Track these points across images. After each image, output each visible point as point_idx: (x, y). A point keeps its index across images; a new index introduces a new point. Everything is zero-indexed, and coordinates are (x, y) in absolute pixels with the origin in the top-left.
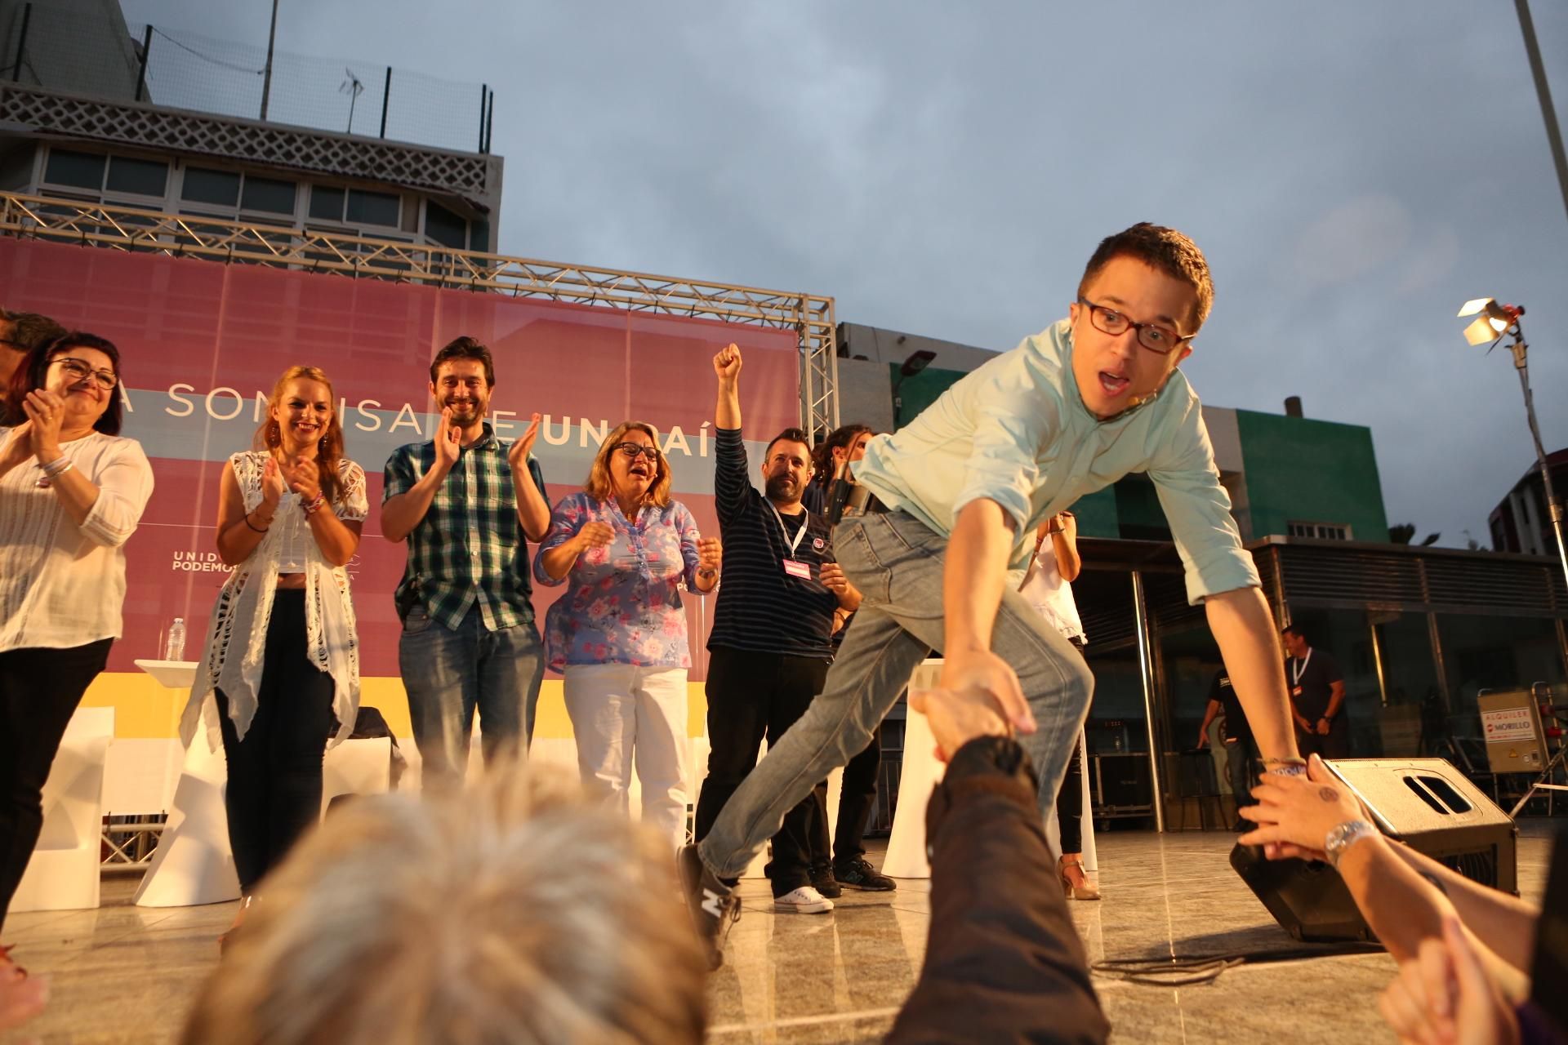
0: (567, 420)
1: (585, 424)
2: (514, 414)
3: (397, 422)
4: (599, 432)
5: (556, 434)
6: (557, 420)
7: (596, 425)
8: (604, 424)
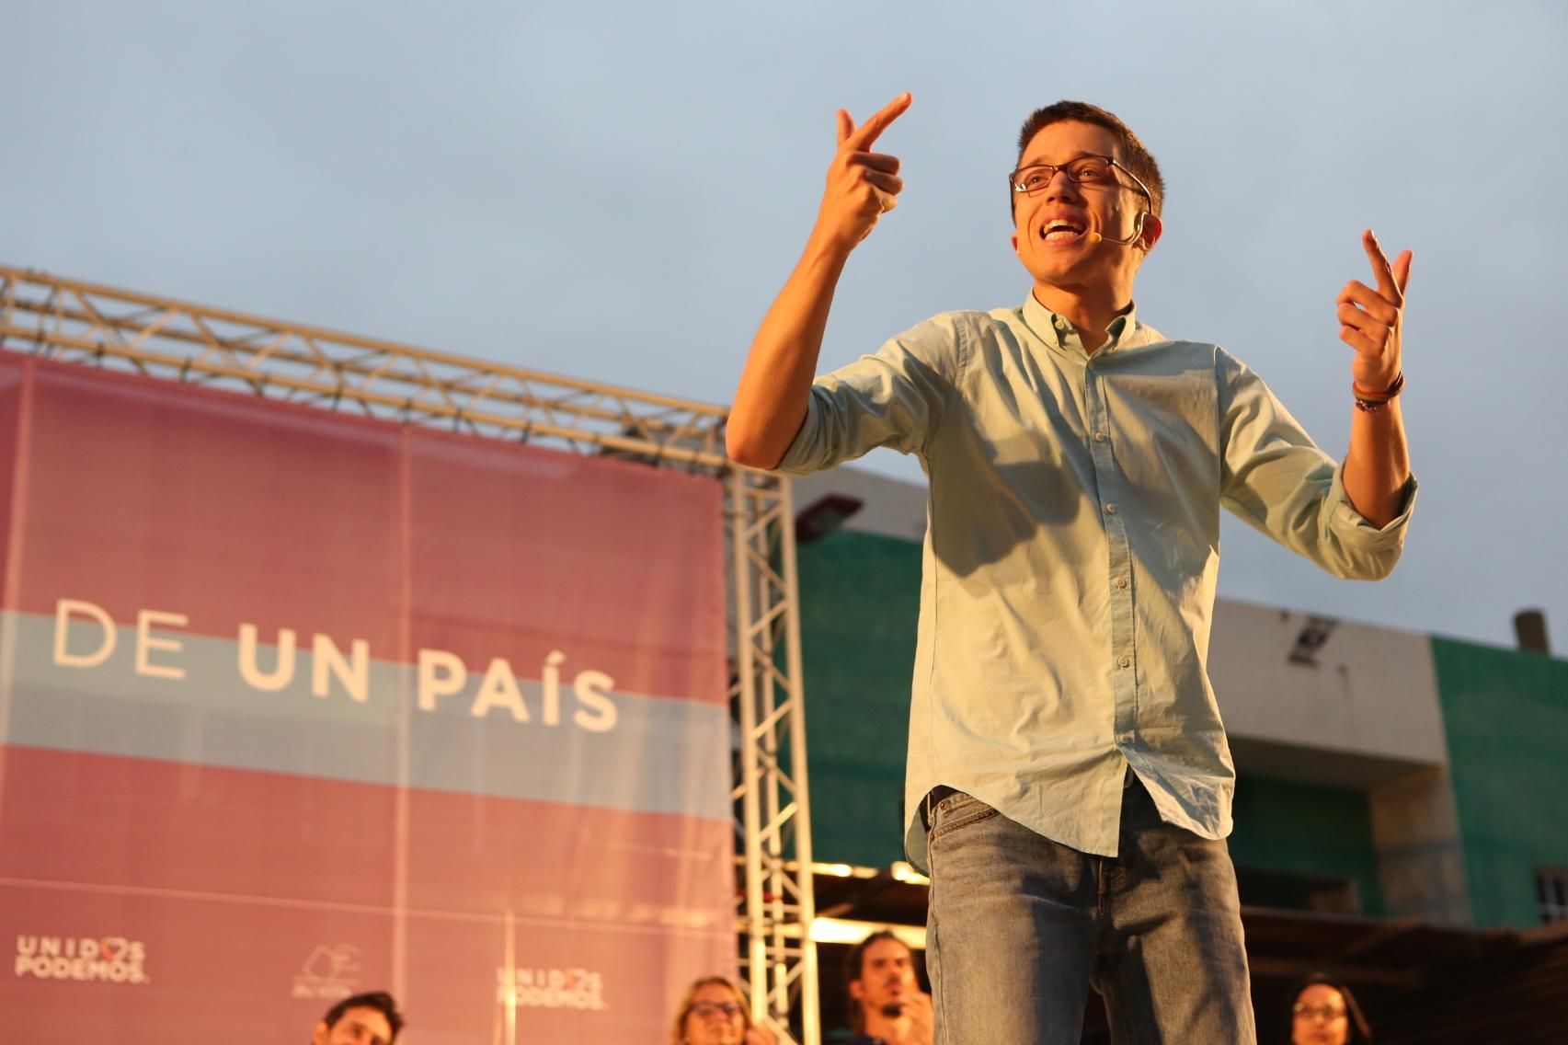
0: (287, 639)
1: (324, 647)
2: (180, 620)
4: (350, 664)
5: (267, 665)
6: (268, 638)
7: (345, 649)
8: (360, 648)
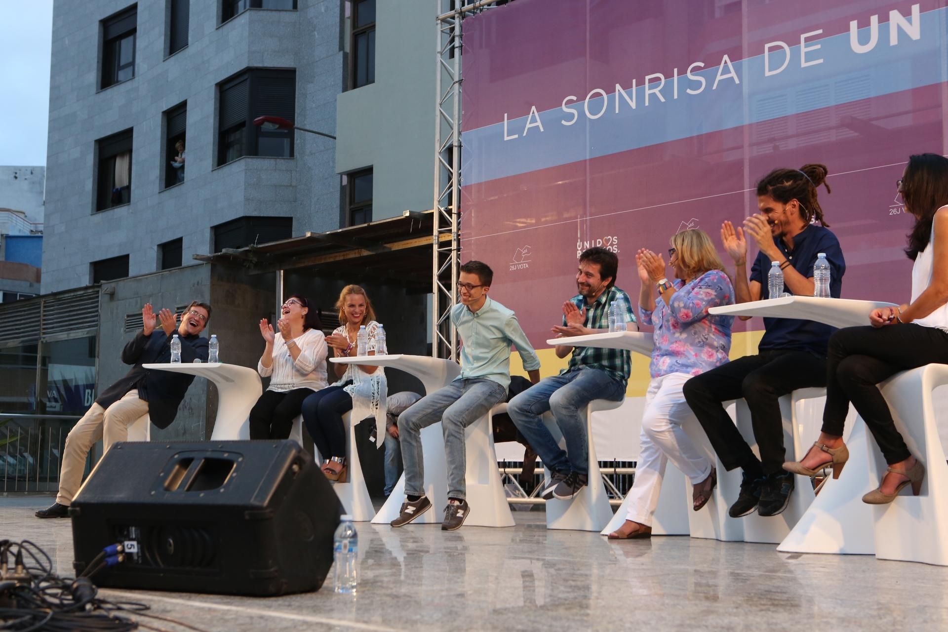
0: (874, 19)
2: (820, 31)
3: (719, 77)
4: (910, 22)
5: (864, 39)
7: (906, 13)
8: (915, 8)
